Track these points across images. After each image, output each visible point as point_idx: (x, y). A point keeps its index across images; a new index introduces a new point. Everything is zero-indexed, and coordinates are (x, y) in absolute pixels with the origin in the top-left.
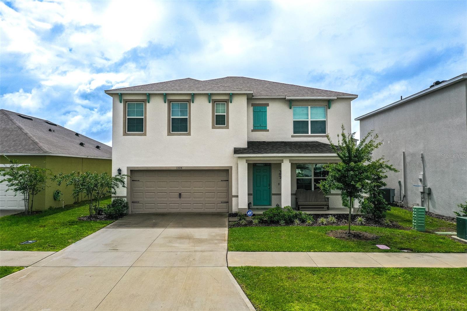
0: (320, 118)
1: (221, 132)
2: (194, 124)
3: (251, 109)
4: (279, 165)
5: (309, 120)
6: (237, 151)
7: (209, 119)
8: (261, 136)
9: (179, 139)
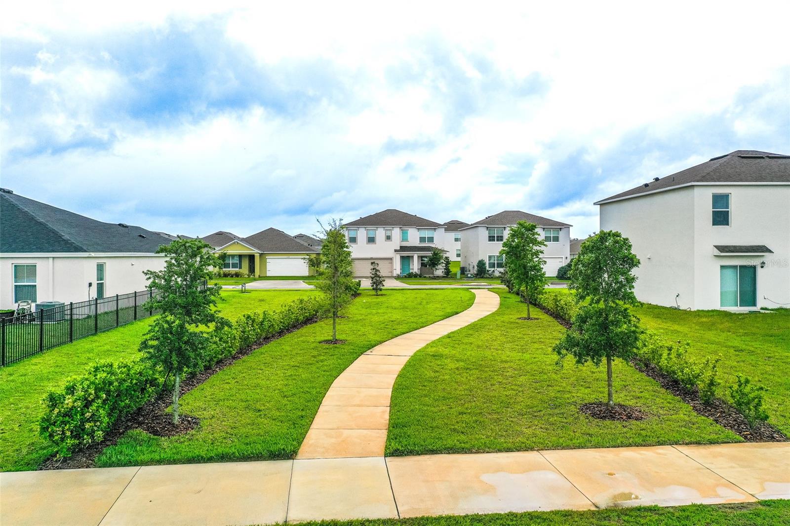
0: (430, 236)
1: (389, 243)
2: (377, 239)
3: (401, 232)
4: (413, 257)
5: (427, 237)
6: (396, 251)
7: (384, 238)
8: (405, 244)
9: (371, 246)
